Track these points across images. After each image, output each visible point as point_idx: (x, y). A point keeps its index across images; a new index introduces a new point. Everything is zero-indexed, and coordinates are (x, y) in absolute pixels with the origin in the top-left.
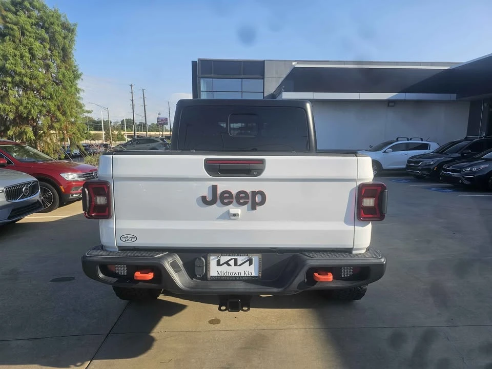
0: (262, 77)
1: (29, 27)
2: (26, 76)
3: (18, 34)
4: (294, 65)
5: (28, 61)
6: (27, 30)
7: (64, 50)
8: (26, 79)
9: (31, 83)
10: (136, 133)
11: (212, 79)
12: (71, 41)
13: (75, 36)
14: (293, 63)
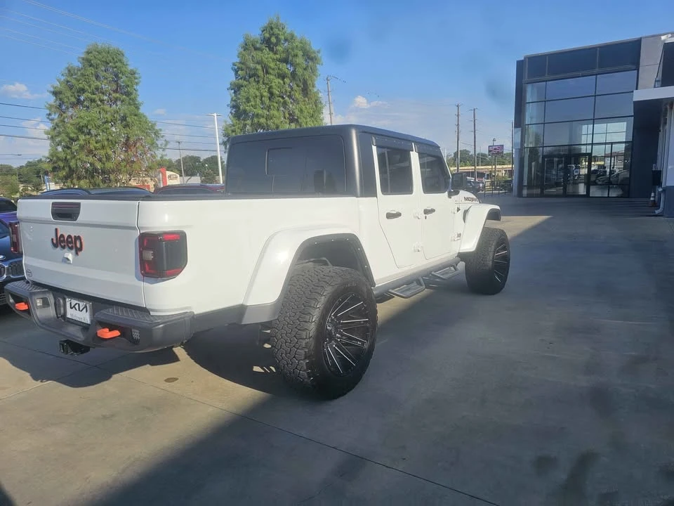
0: (634, 67)
1: (272, 65)
2: (263, 117)
3: (260, 73)
4: (664, 40)
5: (267, 102)
6: (270, 68)
7: (305, 83)
8: (262, 120)
9: (267, 124)
10: (460, 168)
11: (545, 83)
12: (314, 71)
13: (318, 66)
14: (663, 38)
